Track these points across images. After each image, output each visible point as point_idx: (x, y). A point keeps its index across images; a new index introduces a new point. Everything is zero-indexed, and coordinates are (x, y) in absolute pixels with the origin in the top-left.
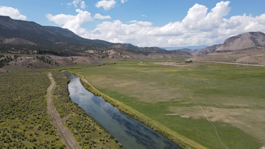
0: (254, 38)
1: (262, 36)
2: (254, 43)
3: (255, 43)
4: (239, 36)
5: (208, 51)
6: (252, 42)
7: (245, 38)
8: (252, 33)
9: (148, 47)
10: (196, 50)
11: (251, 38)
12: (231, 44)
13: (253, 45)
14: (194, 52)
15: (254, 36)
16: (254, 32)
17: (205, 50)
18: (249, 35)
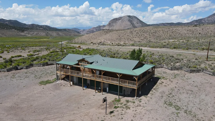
0: (131, 21)
1: (136, 19)
2: (131, 25)
3: (133, 25)
4: (120, 18)
5: (95, 31)
6: (130, 24)
7: (124, 20)
8: (129, 16)
9: (35, 24)
10: (84, 30)
11: (129, 21)
12: (114, 24)
13: (131, 26)
14: (83, 32)
15: (131, 19)
16: (131, 16)
17: (92, 30)
18: (127, 18)
